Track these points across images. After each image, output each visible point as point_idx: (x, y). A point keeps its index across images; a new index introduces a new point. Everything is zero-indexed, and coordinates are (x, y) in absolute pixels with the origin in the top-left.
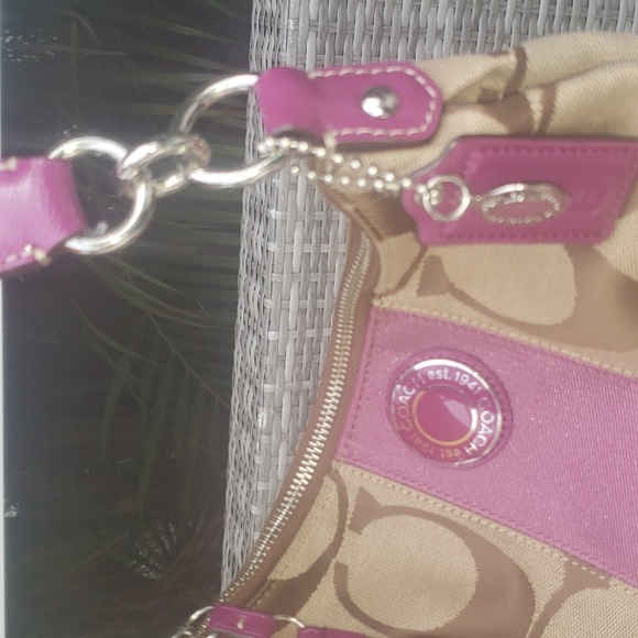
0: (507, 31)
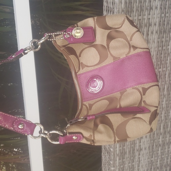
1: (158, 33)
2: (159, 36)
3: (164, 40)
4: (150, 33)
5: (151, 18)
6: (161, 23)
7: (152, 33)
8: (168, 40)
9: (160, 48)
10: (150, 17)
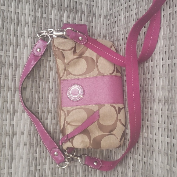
0: (51, 88)
1: (28, 145)
2: (30, 150)
3: (37, 155)
4: (14, 145)
5: (15, 124)
6: (32, 131)
7: (18, 145)
8: (44, 156)
9: (32, 168)
10: (15, 122)
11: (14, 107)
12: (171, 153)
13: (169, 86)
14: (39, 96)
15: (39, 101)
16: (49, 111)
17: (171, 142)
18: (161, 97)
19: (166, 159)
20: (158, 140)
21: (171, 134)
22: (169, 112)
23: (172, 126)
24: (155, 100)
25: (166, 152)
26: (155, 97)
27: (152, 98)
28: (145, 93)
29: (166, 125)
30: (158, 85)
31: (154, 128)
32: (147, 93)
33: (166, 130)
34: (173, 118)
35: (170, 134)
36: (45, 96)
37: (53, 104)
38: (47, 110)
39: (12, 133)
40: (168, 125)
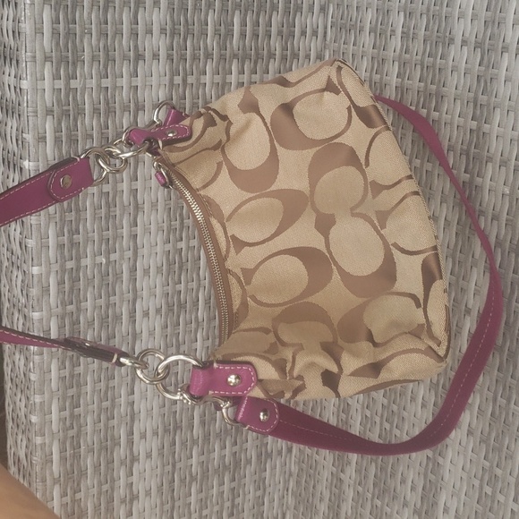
10: (138, 82)
11: (136, 47)
12: (476, 151)
13: (489, 13)
14: (187, 21)
15: (187, 32)
16: (208, 56)
17: (479, 128)
18: (467, 35)
19: (465, 161)
20: (451, 124)
21: (482, 113)
22: (483, 68)
23: (485, 97)
24: (453, 40)
25: (465, 147)
26: (453, 32)
27: (448, 34)
28: (432, 22)
29: (472, 95)
30: (463, 6)
31: (446, 99)
32: (437, 21)
33: (471, 105)
34: (489, 81)
35: (478, 112)
36: (199, 20)
37: (217, 37)
38: (204, 53)
39: (136, 105)
40: (476, 93)
